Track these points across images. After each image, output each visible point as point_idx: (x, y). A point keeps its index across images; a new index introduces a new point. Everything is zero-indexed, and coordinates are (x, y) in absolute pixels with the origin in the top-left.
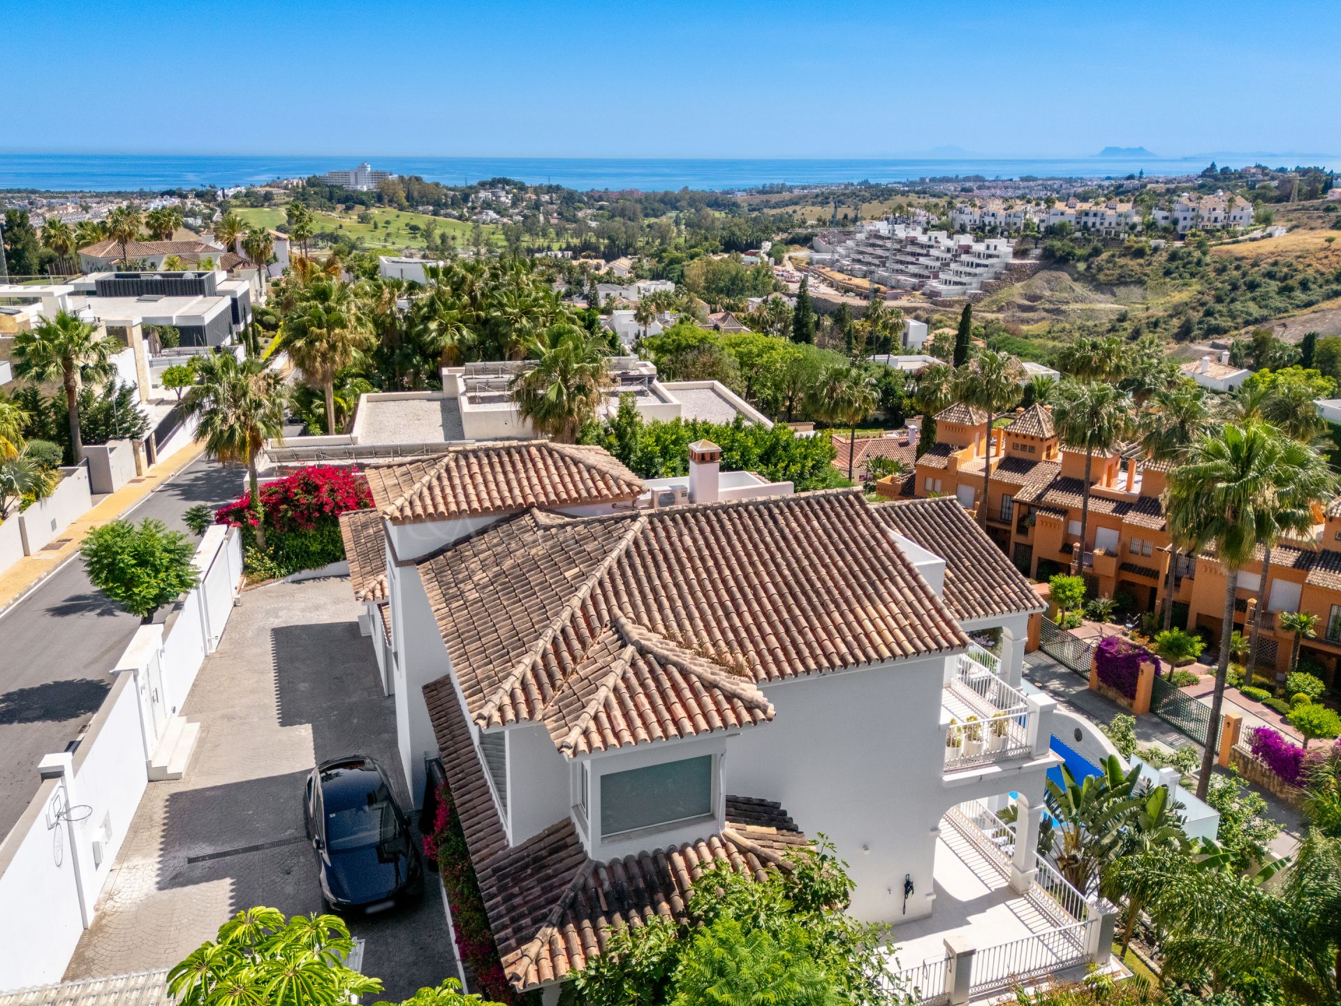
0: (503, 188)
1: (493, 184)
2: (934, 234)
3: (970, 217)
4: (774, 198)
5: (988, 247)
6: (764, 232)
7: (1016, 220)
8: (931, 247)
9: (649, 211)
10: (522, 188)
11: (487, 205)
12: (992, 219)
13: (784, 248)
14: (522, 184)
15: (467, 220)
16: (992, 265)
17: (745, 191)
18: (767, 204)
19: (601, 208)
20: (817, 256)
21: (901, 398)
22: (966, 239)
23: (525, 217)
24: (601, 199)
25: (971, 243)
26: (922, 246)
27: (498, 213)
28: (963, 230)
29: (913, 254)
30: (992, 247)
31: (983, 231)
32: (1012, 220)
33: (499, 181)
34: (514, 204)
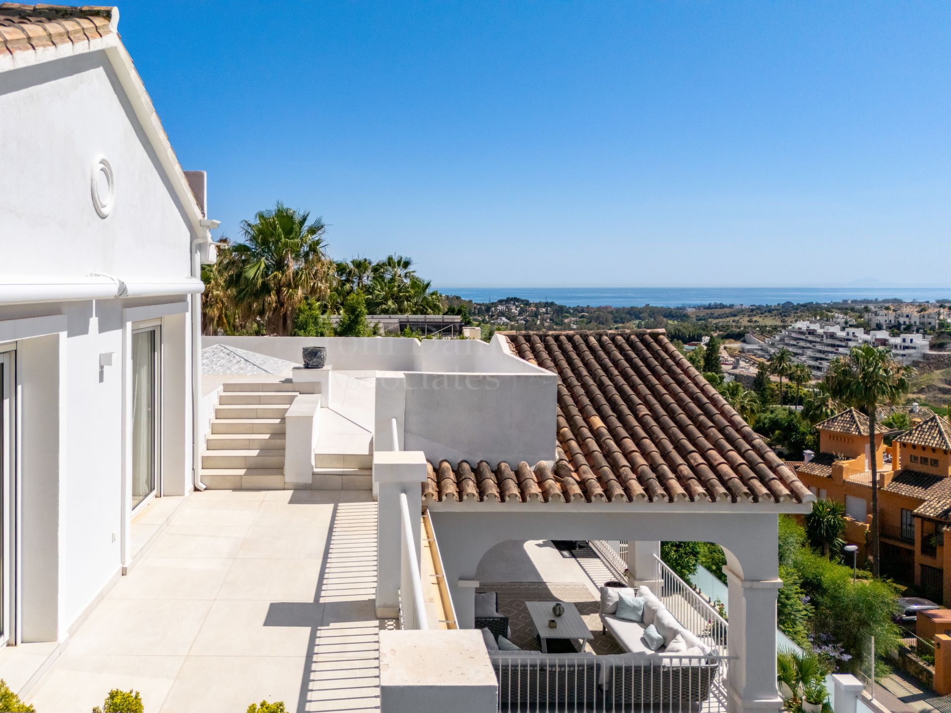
0: (514, 304)
1: (508, 301)
2: (851, 330)
3: (886, 318)
4: (717, 312)
5: (904, 340)
6: (704, 330)
7: (930, 320)
8: (850, 340)
9: (618, 319)
10: (527, 303)
11: (502, 314)
12: (907, 320)
13: (721, 341)
14: (528, 301)
15: (487, 323)
16: (910, 355)
17: (695, 307)
18: (712, 316)
19: (582, 317)
20: (748, 347)
21: (804, 434)
22: (883, 334)
23: (526, 321)
24: (583, 311)
25: (888, 337)
26: (841, 340)
27: (509, 319)
28: (879, 327)
29: (833, 346)
30: (908, 341)
31: (899, 329)
32: (926, 320)
33: (512, 299)
34: (520, 314)
